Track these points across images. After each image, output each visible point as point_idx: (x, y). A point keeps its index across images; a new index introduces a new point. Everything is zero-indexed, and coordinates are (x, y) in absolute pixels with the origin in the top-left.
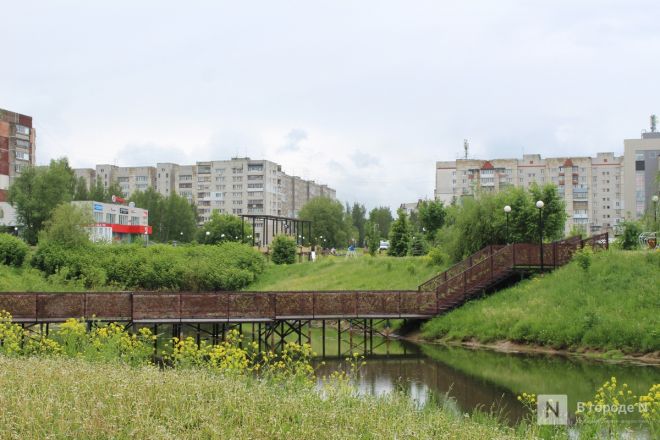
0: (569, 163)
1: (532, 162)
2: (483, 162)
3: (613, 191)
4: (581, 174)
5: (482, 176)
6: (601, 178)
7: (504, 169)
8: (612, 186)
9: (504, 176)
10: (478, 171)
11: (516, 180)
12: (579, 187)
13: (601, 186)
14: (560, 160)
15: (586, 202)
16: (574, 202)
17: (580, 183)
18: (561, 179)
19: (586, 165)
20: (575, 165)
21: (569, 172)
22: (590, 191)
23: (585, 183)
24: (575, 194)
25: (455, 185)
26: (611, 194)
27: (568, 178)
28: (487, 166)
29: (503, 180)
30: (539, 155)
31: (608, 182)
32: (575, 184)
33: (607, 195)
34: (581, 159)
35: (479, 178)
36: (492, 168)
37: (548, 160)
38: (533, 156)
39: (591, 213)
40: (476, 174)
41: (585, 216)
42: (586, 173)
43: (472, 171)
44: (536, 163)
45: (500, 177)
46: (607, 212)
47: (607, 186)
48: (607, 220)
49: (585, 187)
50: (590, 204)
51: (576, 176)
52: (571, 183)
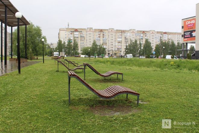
0: (101, 31)
1: (90, 30)
2: (75, 29)
4: (104, 33)
5: (75, 33)
6: (110, 36)
7: (82, 32)
8: (113, 38)
9: (82, 34)
10: (73, 32)
11: (85, 35)
12: (104, 38)
13: (110, 38)
14: (99, 30)
15: (106, 43)
16: (103, 43)
18: (99, 35)
19: (107, 32)
20: (103, 31)
21: (102, 34)
22: (107, 40)
23: (106, 37)
24: (103, 40)
25: (66, 36)
26: (113, 41)
27: (101, 35)
28: (76, 30)
32: (103, 37)
33: (112, 41)
34: (105, 30)
35: (74, 34)
36: (78, 31)
37: (95, 30)
38: (91, 28)
39: (107, 46)
42: (106, 33)
43: (72, 32)
44: (91, 30)
45: (81, 34)
46: (112, 46)
48: (112, 49)
49: (106, 38)
50: (107, 44)
51: (103, 35)
52: (102, 37)
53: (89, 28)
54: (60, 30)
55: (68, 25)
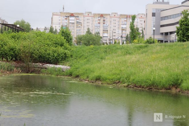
0: (102, 16)
1: (88, 15)
2: (70, 13)
3: (117, 27)
4: (105, 19)
6: (113, 22)
7: (78, 16)
8: (117, 25)
9: (78, 19)
10: (69, 17)
11: (82, 21)
12: (105, 25)
13: (113, 25)
14: (99, 14)
15: (107, 30)
16: (103, 30)
17: (106, 23)
18: (99, 21)
19: (108, 17)
20: (104, 16)
21: (102, 19)
22: (109, 27)
24: (104, 27)
25: (60, 22)
27: (101, 21)
28: (72, 15)
29: (78, 21)
30: (91, 12)
31: (115, 23)
32: (104, 23)
33: (115, 28)
34: (107, 15)
35: (69, 19)
36: (74, 16)
37: (95, 15)
38: (89, 12)
39: (109, 34)
40: (68, 18)
41: (107, 35)
42: (108, 19)
43: (67, 16)
44: (90, 15)
45: (77, 19)
46: (114, 34)
47: (115, 25)
48: (114, 37)
49: (107, 25)
50: (109, 31)
51: (104, 20)
52: (102, 23)
53: (87, 12)
54: (53, 15)
55: (63, 8)
